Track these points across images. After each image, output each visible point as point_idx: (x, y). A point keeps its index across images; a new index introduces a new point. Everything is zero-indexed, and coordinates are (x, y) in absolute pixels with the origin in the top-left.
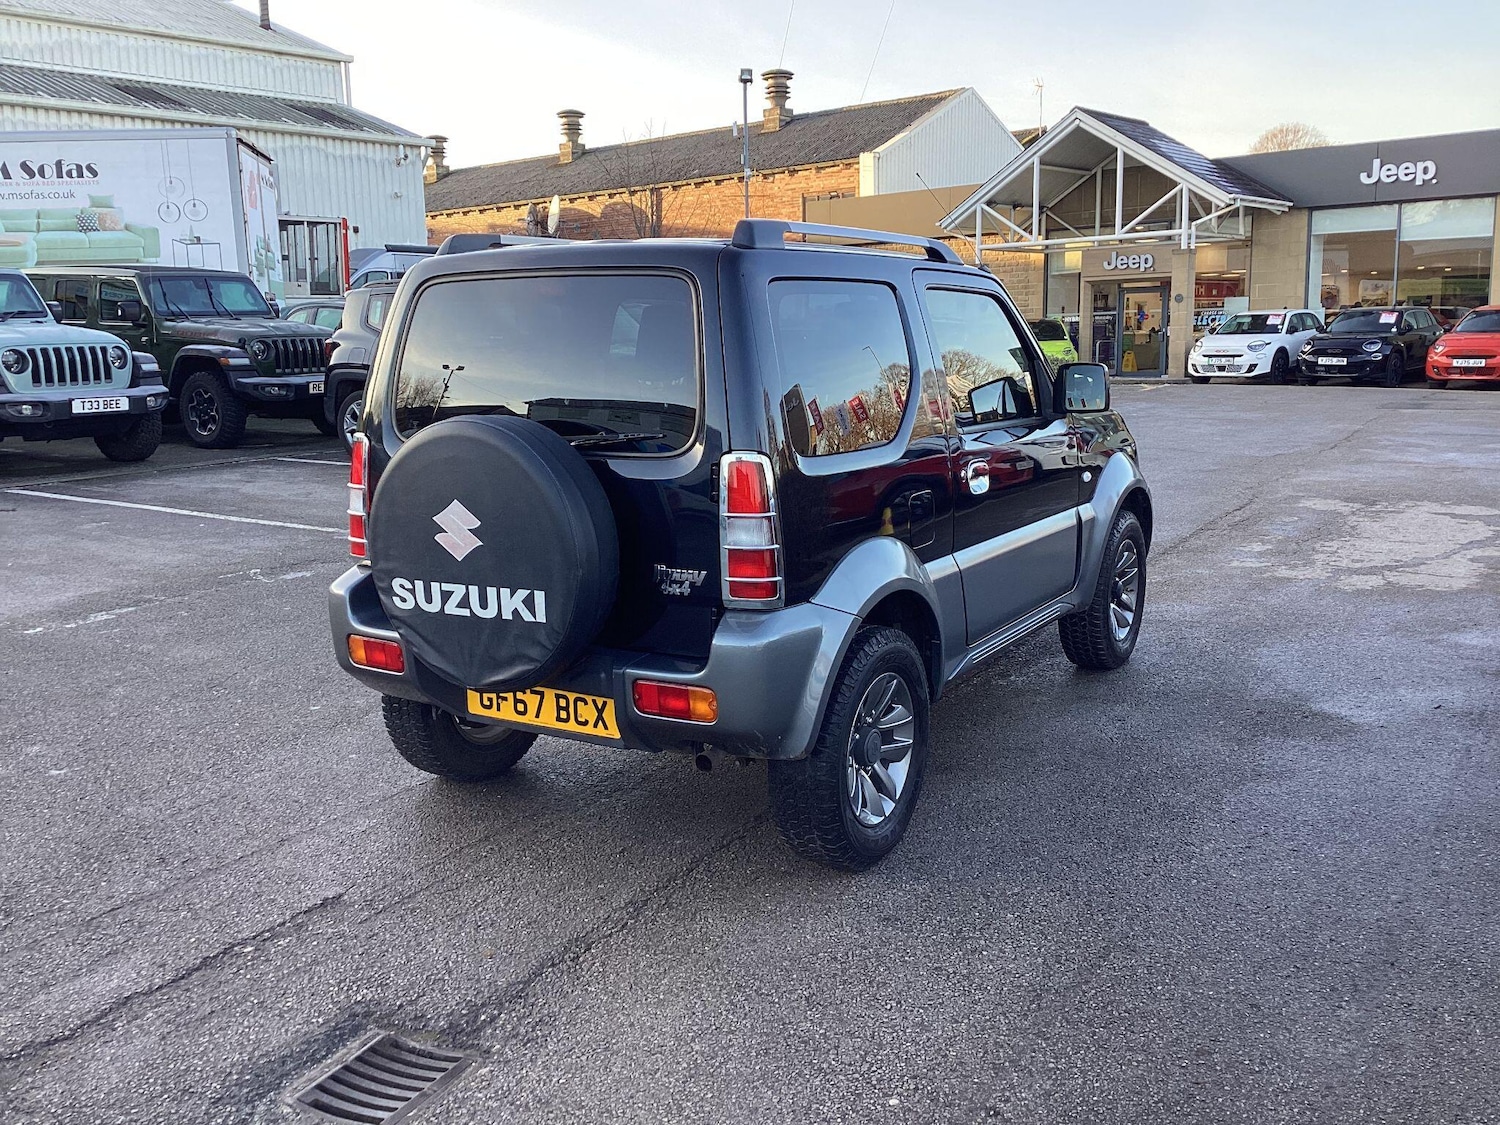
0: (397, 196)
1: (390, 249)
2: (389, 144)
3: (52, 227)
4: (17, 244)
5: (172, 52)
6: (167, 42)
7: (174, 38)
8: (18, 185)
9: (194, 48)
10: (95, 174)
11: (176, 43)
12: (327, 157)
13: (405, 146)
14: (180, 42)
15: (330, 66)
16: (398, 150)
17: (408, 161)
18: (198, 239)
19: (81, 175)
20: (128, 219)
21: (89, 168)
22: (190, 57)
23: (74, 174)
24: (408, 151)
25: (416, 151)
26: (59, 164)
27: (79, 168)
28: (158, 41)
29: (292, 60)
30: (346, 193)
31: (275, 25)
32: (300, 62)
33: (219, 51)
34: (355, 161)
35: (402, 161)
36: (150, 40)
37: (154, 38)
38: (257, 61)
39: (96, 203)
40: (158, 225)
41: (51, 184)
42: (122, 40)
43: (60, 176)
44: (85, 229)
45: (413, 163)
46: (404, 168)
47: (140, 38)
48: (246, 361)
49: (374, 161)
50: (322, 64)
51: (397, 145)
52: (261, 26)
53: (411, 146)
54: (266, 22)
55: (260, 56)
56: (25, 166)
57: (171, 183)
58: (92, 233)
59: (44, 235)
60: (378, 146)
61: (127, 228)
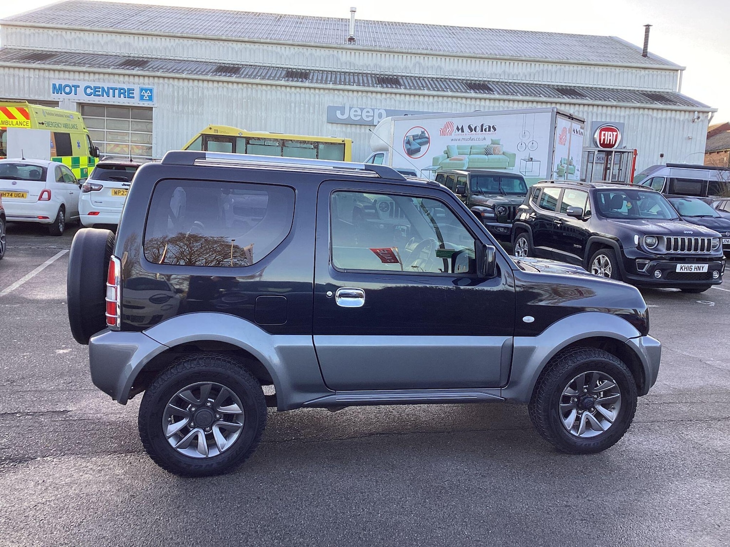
0: (689, 138)
1: (668, 165)
2: (690, 112)
3: (475, 153)
4: (462, 160)
5: (590, 72)
6: (588, 67)
7: (592, 65)
8: (466, 135)
9: (601, 69)
10: (495, 129)
11: (592, 68)
12: (652, 119)
13: (699, 112)
14: (594, 67)
15: (672, 73)
16: (694, 115)
17: (700, 120)
18: (532, 159)
19: (489, 130)
20: (504, 149)
21: (493, 127)
22: (598, 73)
23: (487, 130)
24: (701, 115)
25: (705, 115)
26: (482, 126)
27: (490, 127)
28: (584, 67)
29: (651, 71)
30: (660, 137)
31: (651, 54)
32: (655, 72)
33: (613, 69)
34: (668, 121)
35: (696, 120)
36: (580, 67)
37: (582, 66)
38: (632, 73)
39: (493, 142)
40: (516, 152)
41: (479, 134)
42: (567, 67)
43: (482, 131)
44: (487, 154)
45: (702, 121)
46: (696, 124)
47: (576, 66)
48: (493, 215)
49: (679, 120)
50: (668, 72)
51: (694, 112)
52: (642, 56)
53: (703, 112)
54: (646, 53)
55: (634, 70)
56: (470, 127)
57: (525, 133)
58: (490, 156)
59: (472, 156)
60: (683, 113)
61: (503, 154)
